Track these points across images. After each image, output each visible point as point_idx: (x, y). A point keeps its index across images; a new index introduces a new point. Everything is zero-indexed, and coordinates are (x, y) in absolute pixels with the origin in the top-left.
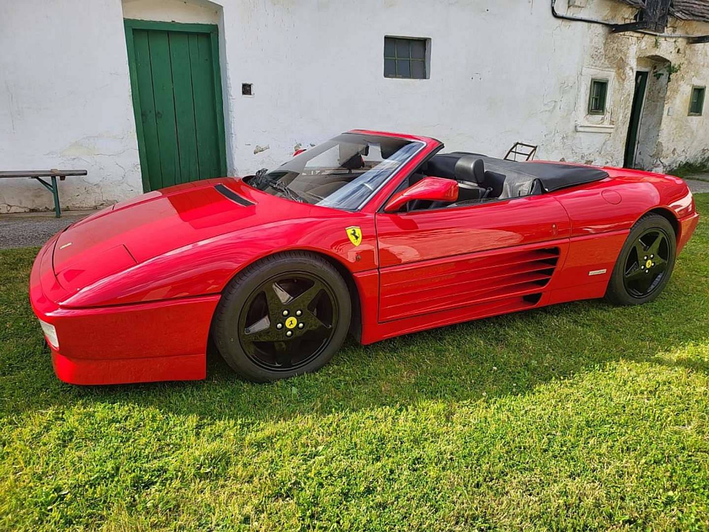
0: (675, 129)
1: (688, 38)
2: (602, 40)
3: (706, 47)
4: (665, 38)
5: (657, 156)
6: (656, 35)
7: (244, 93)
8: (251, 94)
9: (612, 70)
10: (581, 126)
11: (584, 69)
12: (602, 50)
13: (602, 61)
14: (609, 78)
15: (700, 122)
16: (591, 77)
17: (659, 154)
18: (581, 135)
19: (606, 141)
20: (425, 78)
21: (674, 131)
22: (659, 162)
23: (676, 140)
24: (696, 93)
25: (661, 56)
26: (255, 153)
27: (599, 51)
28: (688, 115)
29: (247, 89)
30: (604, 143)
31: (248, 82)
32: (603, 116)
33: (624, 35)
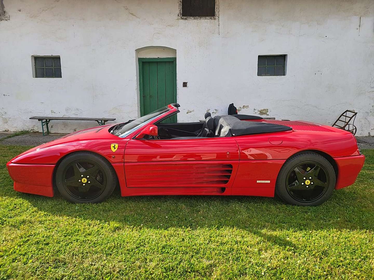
7: (183, 86)
8: (187, 87)
20: (284, 75)
26: (187, 113)
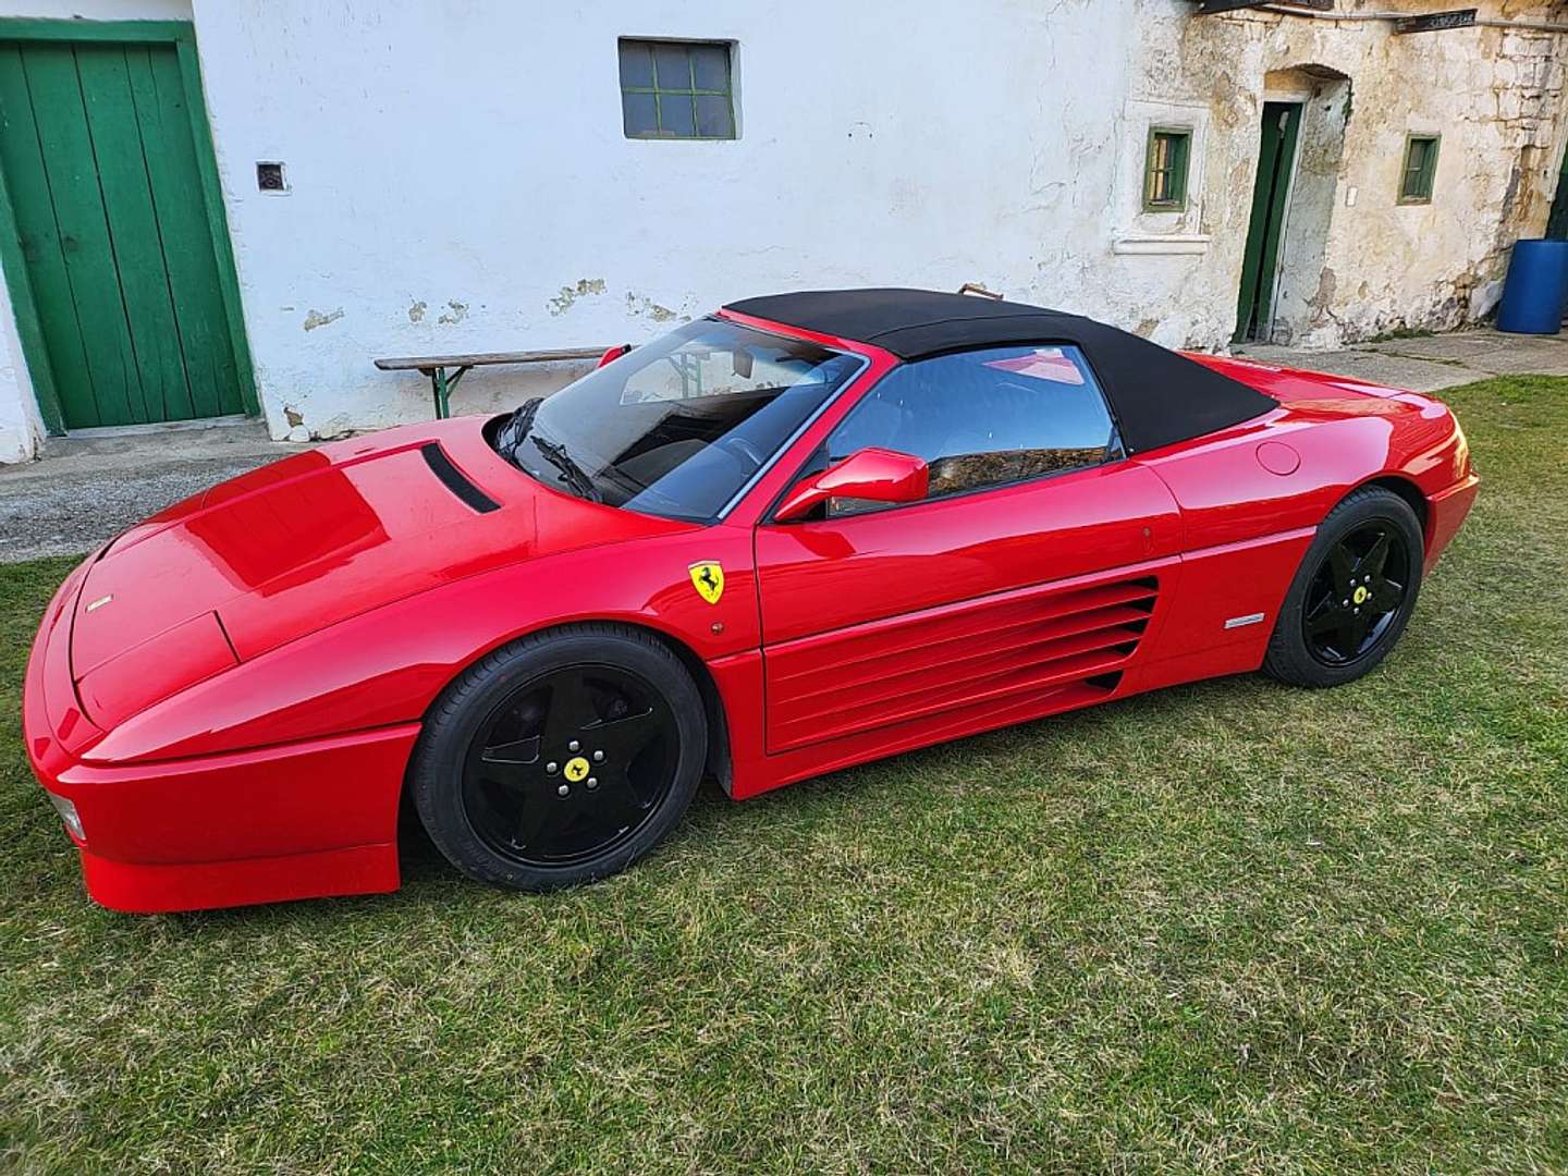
0: (1366, 237)
1: (1395, 20)
2: (1174, 34)
3: (1440, 39)
4: (1337, 21)
5: (1321, 301)
6: (1312, 16)
7: (263, 185)
8: (282, 188)
9: (1201, 104)
10: (1125, 242)
11: (1130, 104)
12: (1173, 57)
13: (1176, 84)
14: (1196, 126)
15: (1426, 218)
16: (1147, 122)
17: (1326, 295)
18: (1128, 261)
19: (1191, 273)
21: (1364, 243)
22: (1328, 316)
23: (1367, 262)
24: (1418, 148)
25: (1326, 64)
26: (307, 329)
27: (1166, 60)
28: (1398, 204)
29: (270, 176)
30: (1186, 278)
31: (274, 160)
32: (1182, 215)
33: (1230, 18)
